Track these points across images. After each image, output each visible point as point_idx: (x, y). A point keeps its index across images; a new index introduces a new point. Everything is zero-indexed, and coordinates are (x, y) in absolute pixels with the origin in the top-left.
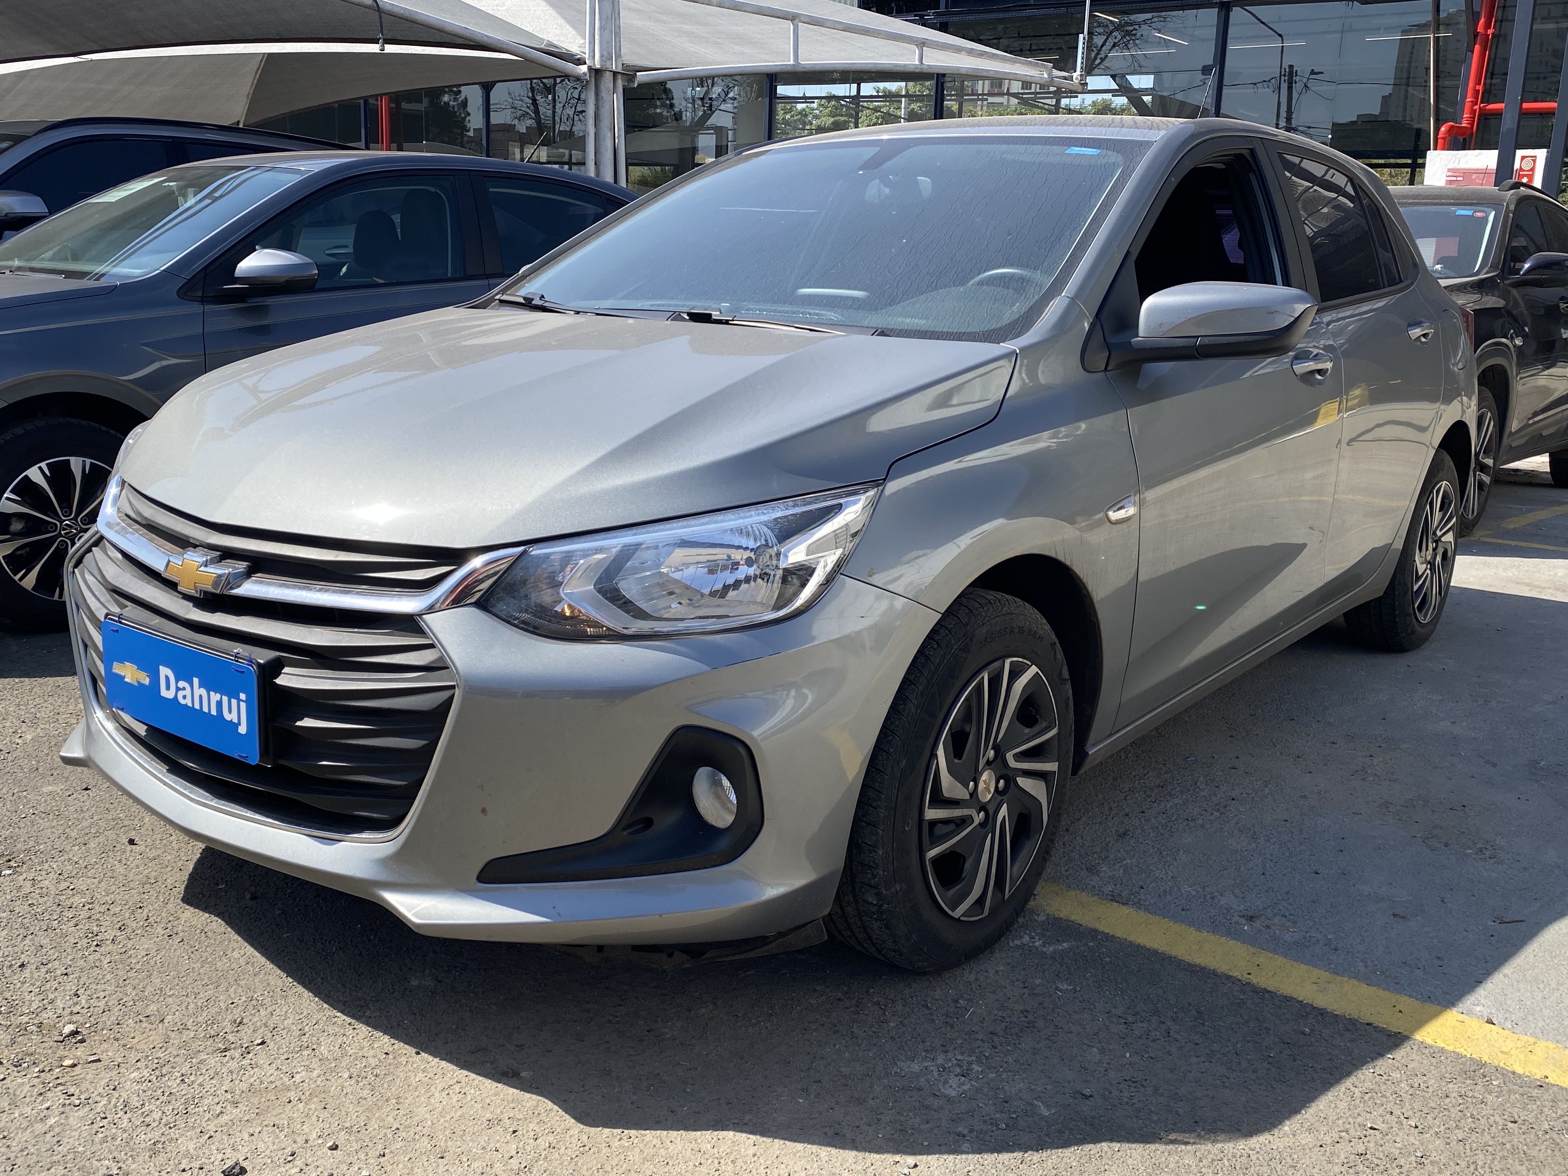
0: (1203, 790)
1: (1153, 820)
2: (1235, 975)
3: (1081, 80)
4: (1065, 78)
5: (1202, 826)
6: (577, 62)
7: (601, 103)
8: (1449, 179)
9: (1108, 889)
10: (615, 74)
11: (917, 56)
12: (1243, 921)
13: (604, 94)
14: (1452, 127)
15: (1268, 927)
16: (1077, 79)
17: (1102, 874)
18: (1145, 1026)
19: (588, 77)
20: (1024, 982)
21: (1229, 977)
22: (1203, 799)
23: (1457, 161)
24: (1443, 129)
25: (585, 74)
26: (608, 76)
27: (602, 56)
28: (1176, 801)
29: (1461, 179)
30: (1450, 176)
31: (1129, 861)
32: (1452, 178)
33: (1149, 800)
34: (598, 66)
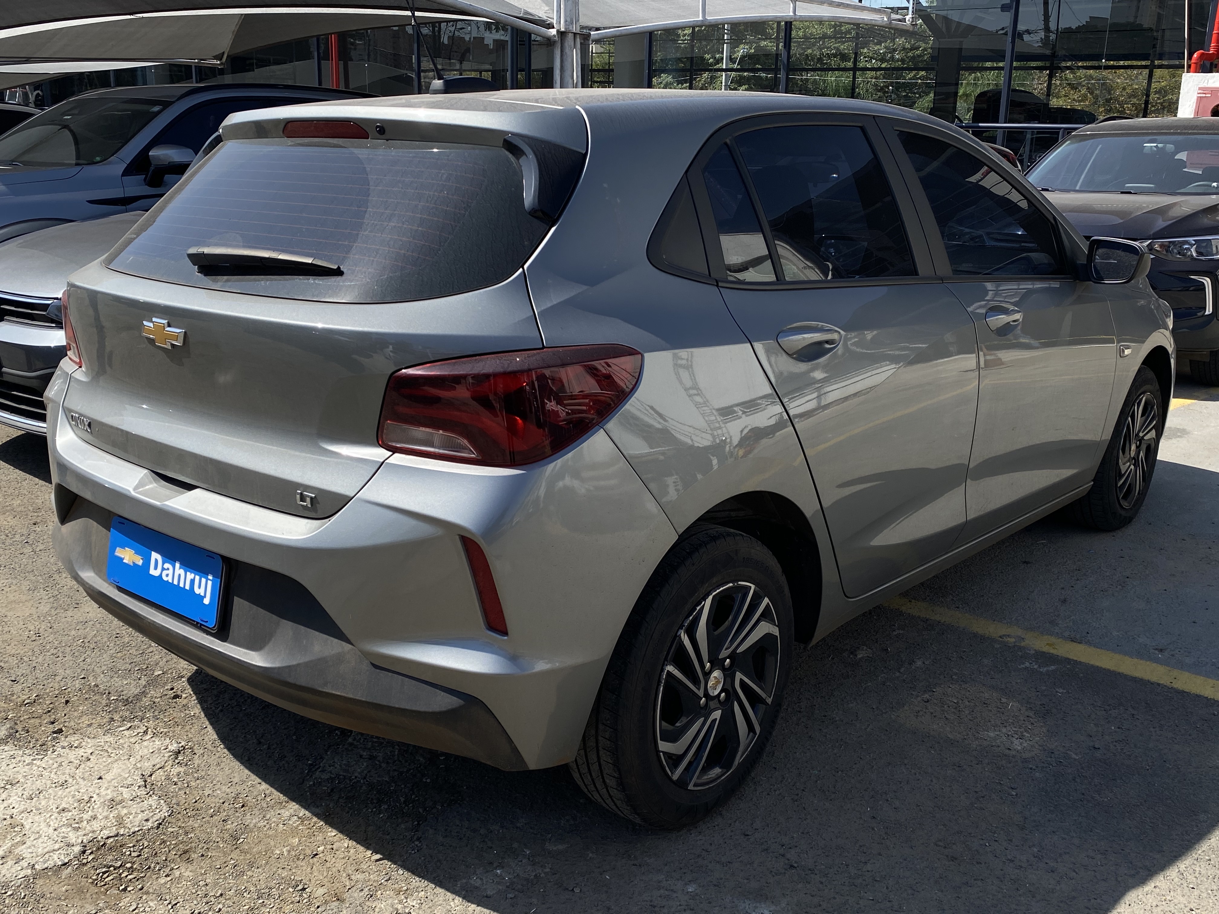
0: (1106, 572)
1: (1080, 592)
2: (1162, 683)
3: (912, 22)
4: (900, 20)
5: (1113, 595)
6: (548, 26)
7: (565, 57)
8: (1200, 95)
9: (1067, 634)
10: (575, 34)
11: (791, 9)
12: (1157, 652)
13: (567, 50)
14: (1203, 54)
15: (1173, 655)
16: (909, 20)
17: (1060, 626)
18: (1116, 711)
19: (556, 38)
20: (1036, 689)
21: (1159, 684)
22: (1108, 578)
23: (1206, 81)
24: (1195, 55)
25: (554, 36)
26: (570, 36)
27: (566, 21)
28: (1091, 579)
29: (1210, 95)
30: (1201, 93)
31: (1074, 617)
32: (1202, 95)
33: (1073, 578)
34: (563, 29)
